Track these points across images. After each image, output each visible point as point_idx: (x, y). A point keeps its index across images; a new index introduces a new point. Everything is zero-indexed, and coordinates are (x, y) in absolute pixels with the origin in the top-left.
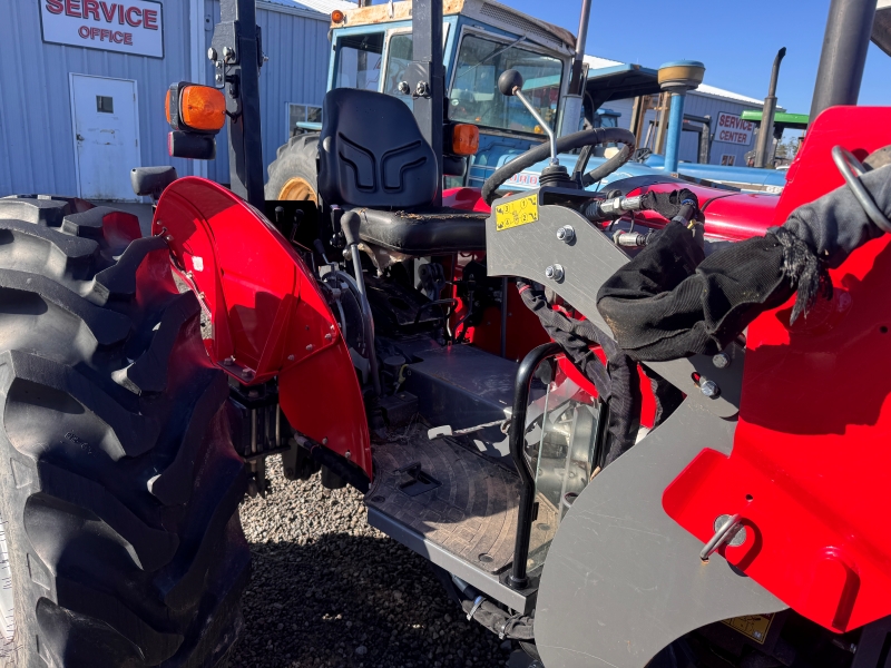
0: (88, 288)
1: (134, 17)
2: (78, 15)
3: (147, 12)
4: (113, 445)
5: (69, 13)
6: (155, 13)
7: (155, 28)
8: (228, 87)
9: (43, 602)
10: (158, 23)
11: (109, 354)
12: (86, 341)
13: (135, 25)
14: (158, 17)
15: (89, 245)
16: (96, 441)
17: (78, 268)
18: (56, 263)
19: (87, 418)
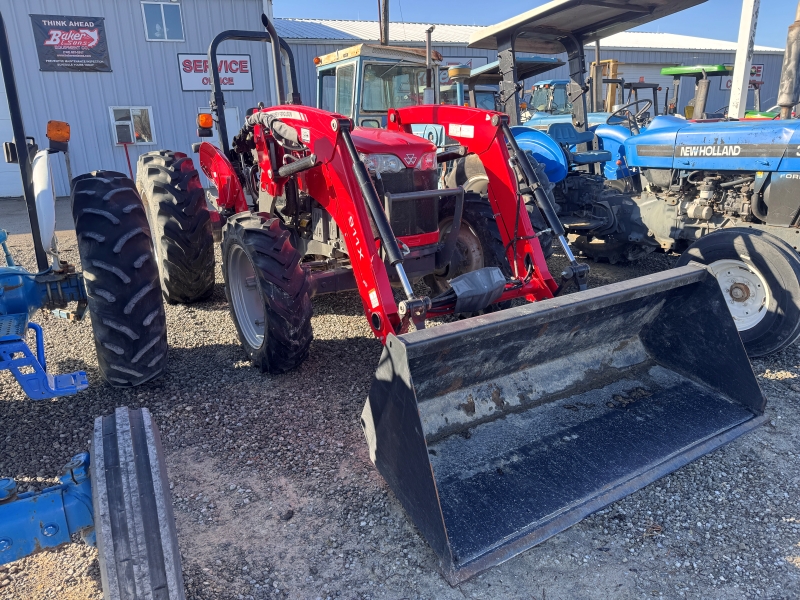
0: (170, 168)
1: (234, 67)
2: (201, 71)
3: (241, 62)
4: (175, 201)
5: (196, 71)
6: (246, 62)
7: (247, 72)
8: (215, 113)
9: (165, 261)
10: (249, 68)
11: (174, 181)
12: (169, 179)
13: (234, 72)
14: (249, 64)
15: (171, 159)
16: (171, 201)
17: (168, 164)
18: (163, 163)
19: (169, 195)
